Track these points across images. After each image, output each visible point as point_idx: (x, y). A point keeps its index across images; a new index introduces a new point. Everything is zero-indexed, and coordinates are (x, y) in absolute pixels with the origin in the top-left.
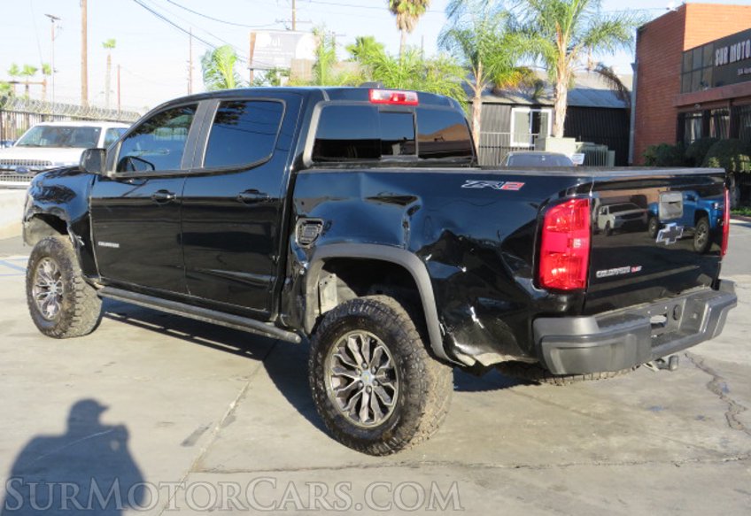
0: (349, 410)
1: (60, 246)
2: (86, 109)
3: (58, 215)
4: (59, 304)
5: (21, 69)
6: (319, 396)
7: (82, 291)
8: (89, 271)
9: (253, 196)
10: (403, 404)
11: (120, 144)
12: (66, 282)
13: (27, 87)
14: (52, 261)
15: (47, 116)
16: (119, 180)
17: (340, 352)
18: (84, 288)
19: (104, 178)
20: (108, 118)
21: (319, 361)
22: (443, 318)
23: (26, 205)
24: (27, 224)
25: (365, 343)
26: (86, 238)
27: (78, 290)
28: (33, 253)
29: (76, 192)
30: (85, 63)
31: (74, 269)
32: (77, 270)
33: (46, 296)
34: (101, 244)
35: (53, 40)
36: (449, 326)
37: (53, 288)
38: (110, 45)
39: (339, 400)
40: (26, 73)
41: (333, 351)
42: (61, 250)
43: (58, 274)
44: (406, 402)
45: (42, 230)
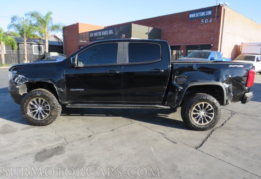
9: (157, 71)
26: (63, 88)
41: (193, 108)
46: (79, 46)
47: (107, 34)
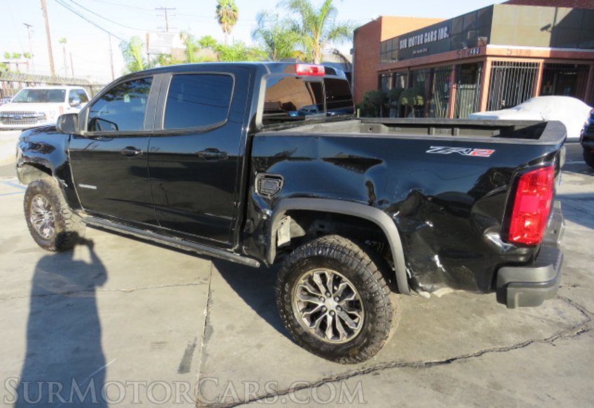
0: (315, 328)
1: (48, 186)
2: (54, 78)
3: (43, 164)
4: (53, 229)
5: (12, 55)
6: (287, 316)
7: (70, 219)
8: (74, 204)
9: (213, 154)
10: (370, 330)
11: (88, 109)
12: (56, 214)
13: (17, 65)
14: (43, 197)
15: (30, 83)
16: (91, 138)
17: (305, 284)
18: (71, 216)
19: (78, 136)
20: (68, 83)
21: (287, 290)
22: (409, 264)
23: (17, 155)
24: (19, 169)
25: (329, 279)
26: (68, 181)
27: (67, 219)
28: (28, 191)
29: (56, 147)
30: (50, 51)
31: (61, 203)
32: (64, 205)
33: (41, 221)
34: (82, 186)
35: (30, 38)
36: (415, 271)
37: (47, 216)
38: (64, 41)
39: (305, 320)
40: (15, 57)
41: (299, 282)
42: (49, 190)
43: (49, 206)
44: (373, 329)
45: (33, 173)
46: (379, 71)
47: (435, 39)
